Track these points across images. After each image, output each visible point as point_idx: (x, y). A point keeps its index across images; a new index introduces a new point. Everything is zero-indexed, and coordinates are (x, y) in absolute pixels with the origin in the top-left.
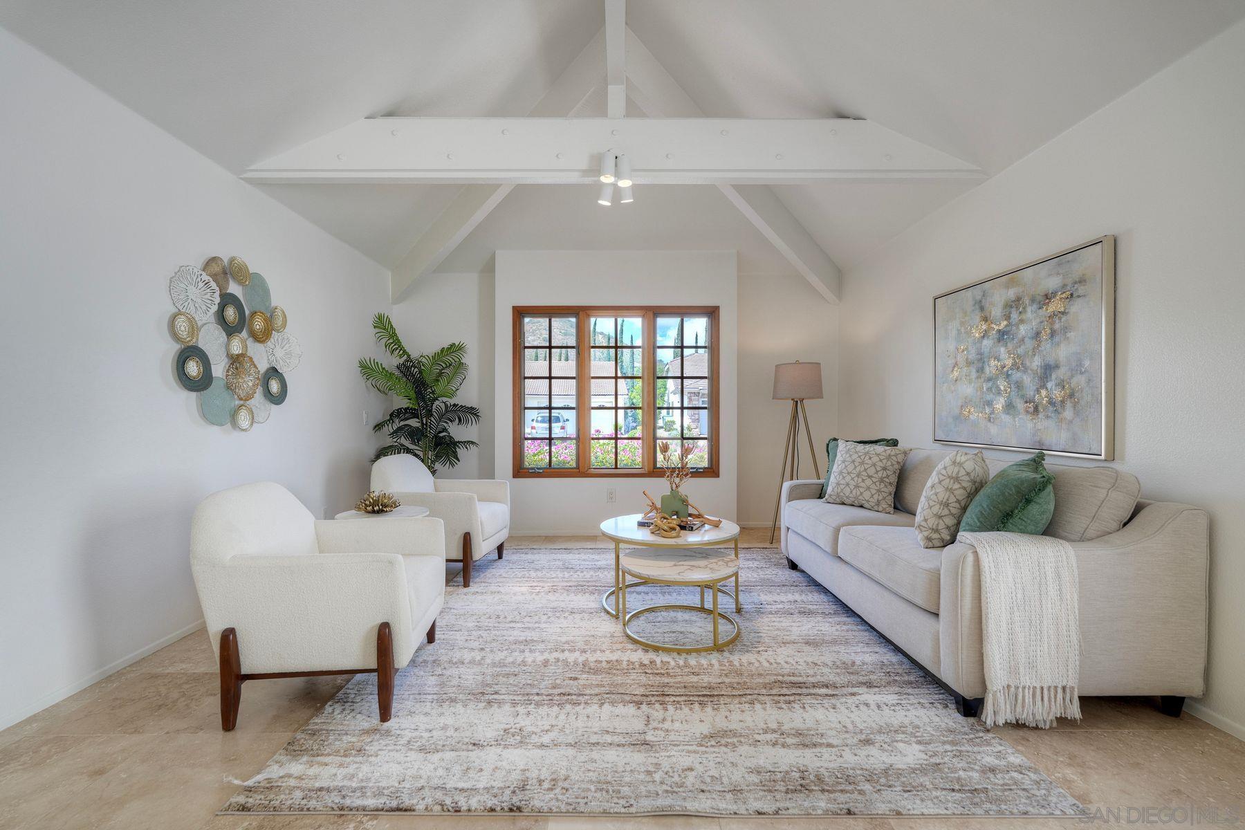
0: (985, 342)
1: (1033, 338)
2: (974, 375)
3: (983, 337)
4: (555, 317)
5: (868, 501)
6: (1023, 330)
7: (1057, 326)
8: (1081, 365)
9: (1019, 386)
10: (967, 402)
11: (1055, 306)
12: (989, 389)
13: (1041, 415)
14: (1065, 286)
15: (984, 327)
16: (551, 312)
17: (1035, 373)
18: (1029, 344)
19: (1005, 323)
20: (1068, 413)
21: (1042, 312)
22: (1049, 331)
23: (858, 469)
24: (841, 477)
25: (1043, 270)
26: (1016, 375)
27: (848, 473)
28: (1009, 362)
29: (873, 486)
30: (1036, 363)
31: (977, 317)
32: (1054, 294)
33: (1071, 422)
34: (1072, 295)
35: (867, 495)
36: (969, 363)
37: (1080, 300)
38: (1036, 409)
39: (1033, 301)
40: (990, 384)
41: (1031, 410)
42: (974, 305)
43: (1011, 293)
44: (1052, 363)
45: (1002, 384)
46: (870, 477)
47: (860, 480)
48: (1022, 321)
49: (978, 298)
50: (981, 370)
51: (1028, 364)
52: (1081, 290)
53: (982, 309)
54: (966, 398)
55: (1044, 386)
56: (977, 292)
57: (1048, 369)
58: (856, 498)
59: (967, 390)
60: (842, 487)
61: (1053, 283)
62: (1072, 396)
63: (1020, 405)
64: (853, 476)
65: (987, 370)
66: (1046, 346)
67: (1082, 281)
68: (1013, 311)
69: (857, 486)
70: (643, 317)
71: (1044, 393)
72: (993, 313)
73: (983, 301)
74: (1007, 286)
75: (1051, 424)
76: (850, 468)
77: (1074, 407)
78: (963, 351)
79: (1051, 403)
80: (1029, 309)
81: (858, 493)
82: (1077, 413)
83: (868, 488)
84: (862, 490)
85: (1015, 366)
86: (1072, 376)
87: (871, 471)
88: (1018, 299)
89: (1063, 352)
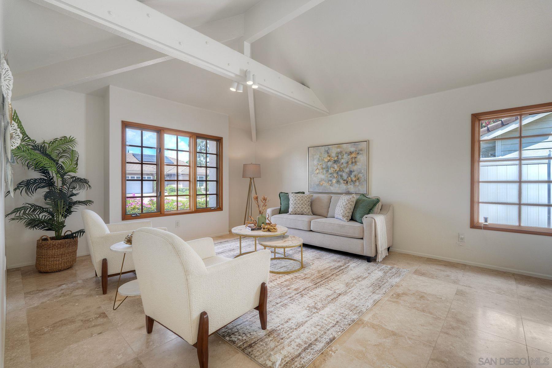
0: (329, 163)
1: (346, 163)
2: (325, 172)
3: (328, 161)
4: (145, 130)
5: (306, 212)
6: (343, 161)
7: (353, 161)
8: (361, 171)
9: (341, 176)
10: (322, 180)
11: (353, 155)
12: (331, 177)
13: (349, 184)
14: (356, 151)
15: (329, 158)
16: (142, 127)
17: (347, 173)
18: (345, 165)
19: (337, 158)
20: (357, 183)
21: (349, 156)
22: (351, 162)
23: (301, 202)
24: (296, 205)
25: (349, 145)
26: (340, 173)
27: (298, 203)
28: (338, 169)
29: (307, 207)
30: (347, 170)
31: (326, 155)
32: (353, 152)
33: (358, 186)
34: (358, 153)
35: (305, 210)
36: (322, 168)
37: (361, 155)
38: (347, 182)
39: (346, 153)
40: (331, 175)
41: (346, 183)
42: (325, 152)
43: (339, 150)
44: (352, 170)
45: (335, 175)
46: (306, 204)
47: (303, 205)
48: (342, 158)
49: (327, 150)
50: (327, 171)
51: (344, 170)
52: (361, 152)
53: (328, 153)
54: (322, 179)
55: (350, 176)
56: (326, 148)
57: (351, 172)
58: (302, 212)
59: (322, 176)
60: (297, 208)
61: (352, 149)
62: (358, 179)
63: (342, 181)
64: (300, 204)
65: (330, 171)
66: (350, 166)
67: (361, 150)
68: (339, 155)
69: (302, 208)
70: (190, 137)
71: (350, 178)
72: (332, 155)
73: (328, 151)
74: (337, 148)
75: (352, 187)
76: (299, 202)
77: (359, 182)
78: (320, 165)
79: (352, 181)
80: (345, 155)
81: (303, 210)
82: (360, 184)
83: (306, 208)
84: (304, 209)
85: (340, 170)
86: (358, 174)
87: (306, 202)
88: (341, 152)
89: (355, 168)
